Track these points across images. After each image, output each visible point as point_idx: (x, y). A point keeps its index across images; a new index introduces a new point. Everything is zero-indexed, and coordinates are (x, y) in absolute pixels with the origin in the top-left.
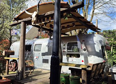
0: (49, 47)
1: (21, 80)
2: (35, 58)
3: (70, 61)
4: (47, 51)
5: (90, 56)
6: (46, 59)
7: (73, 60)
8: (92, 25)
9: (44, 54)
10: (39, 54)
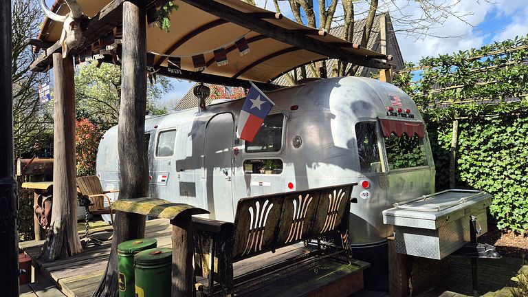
0: (196, 138)
1: (56, 259)
2: (160, 178)
3: (254, 186)
4: (190, 154)
5: (314, 164)
6: (189, 180)
7: (264, 184)
8: (325, 40)
9: (182, 166)
10: (169, 164)
